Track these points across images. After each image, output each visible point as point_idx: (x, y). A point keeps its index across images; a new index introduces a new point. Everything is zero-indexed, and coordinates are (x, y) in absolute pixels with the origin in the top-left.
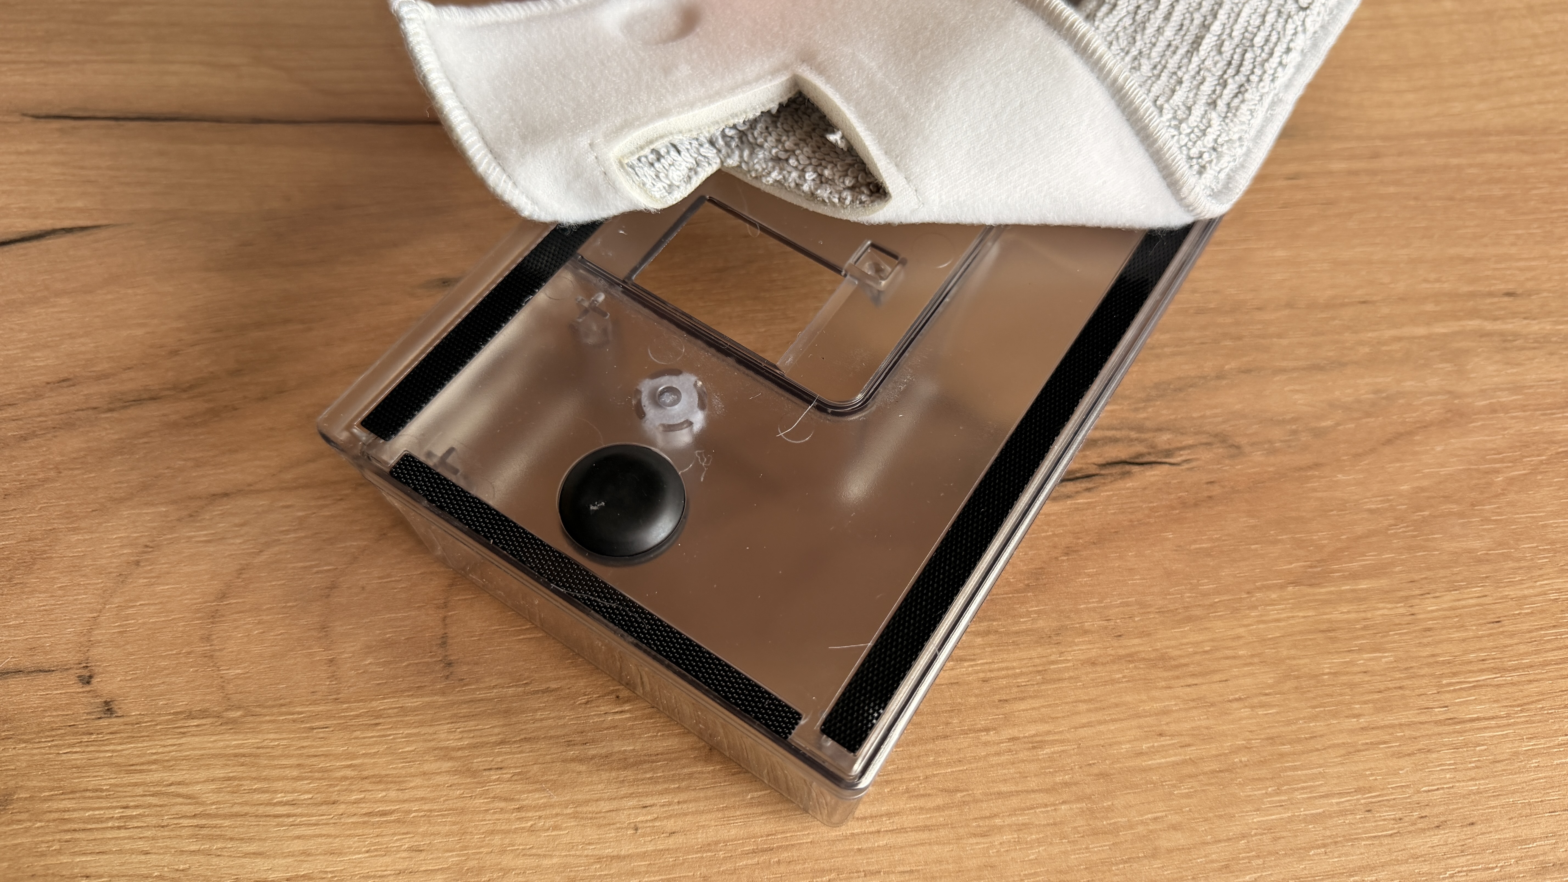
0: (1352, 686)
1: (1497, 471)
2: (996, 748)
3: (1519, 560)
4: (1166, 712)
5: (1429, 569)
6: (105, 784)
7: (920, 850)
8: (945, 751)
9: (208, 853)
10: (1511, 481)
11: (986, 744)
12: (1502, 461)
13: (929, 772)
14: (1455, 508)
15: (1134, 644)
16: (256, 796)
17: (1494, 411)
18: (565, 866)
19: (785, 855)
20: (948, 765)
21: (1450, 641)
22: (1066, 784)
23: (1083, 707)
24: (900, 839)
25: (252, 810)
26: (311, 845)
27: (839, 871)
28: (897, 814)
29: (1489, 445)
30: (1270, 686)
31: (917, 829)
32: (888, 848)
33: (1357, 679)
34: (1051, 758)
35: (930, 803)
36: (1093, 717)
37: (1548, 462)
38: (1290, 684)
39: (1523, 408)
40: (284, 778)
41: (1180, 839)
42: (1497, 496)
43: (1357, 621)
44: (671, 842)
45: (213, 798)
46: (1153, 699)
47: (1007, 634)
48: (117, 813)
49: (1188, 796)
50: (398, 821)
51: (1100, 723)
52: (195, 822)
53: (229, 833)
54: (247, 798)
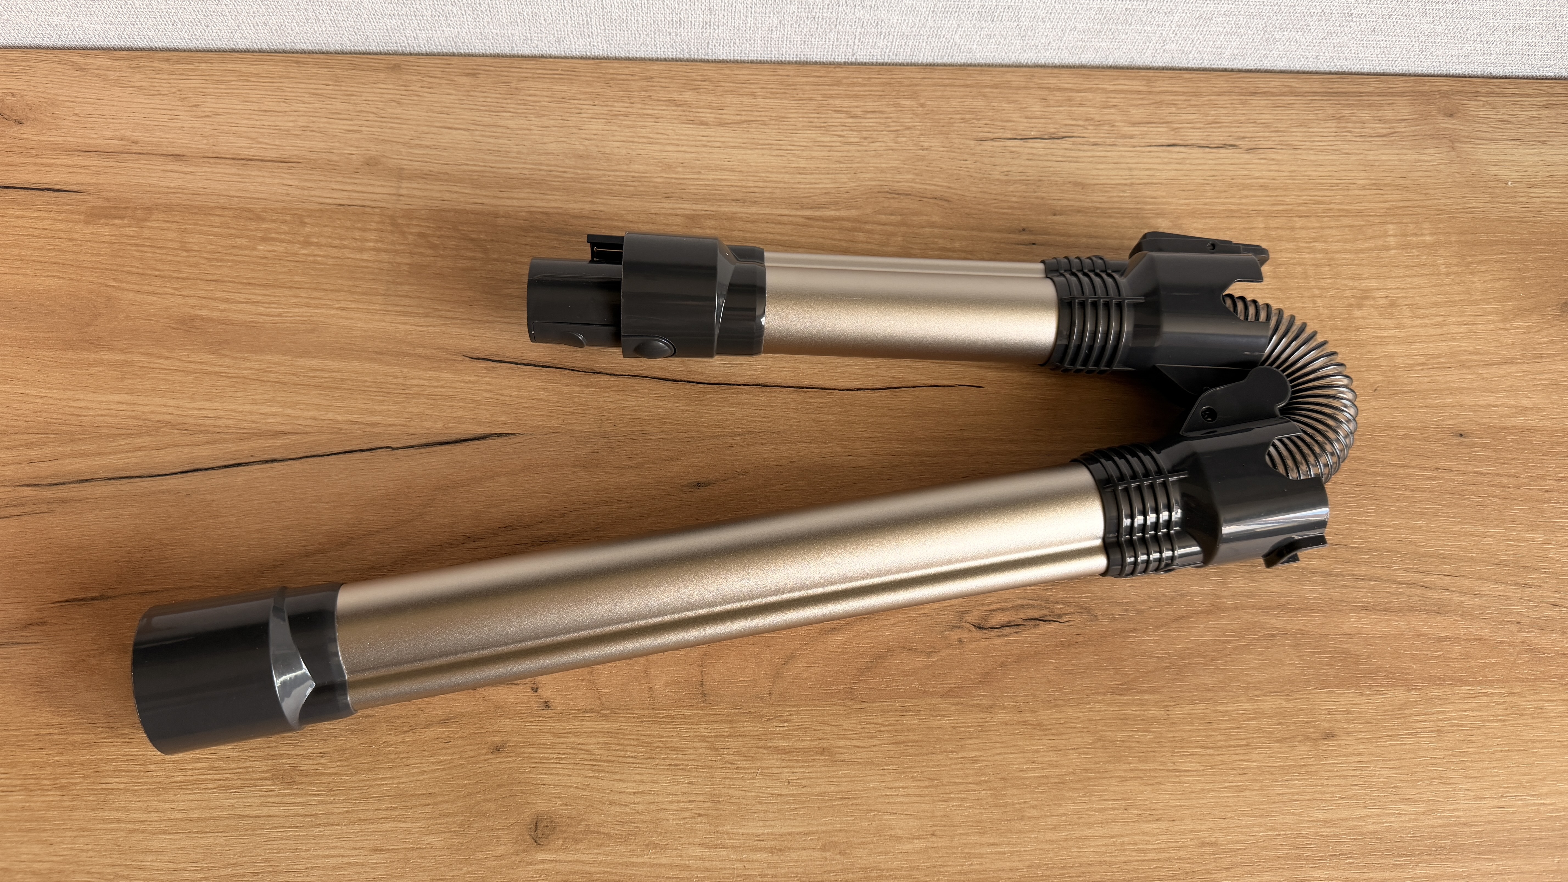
0: (1130, 748)
1: (1229, 642)
2: (955, 761)
3: (1229, 691)
4: (1037, 751)
5: (1181, 692)
6: (548, 742)
7: (916, 805)
8: (932, 760)
9: (597, 778)
10: (1236, 648)
11: (951, 759)
12: (1233, 636)
13: (923, 769)
14: (1202, 660)
15: (1027, 716)
16: (618, 753)
17: (1237, 608)
18: (757, 797)
19: (855, 801)
20: (932, 767)
21: (1184, 730)
22: (986, 781)
23: (999, 745)
24: (907, 799)
25: (617, 759)
26: (644, 778)
27: (879, 811)
28: (907, 787)
29: (1230, 627)
30: (1090, 744)
31: (915, 796)
32: (901, 803)
33: (1133, 745)
34: (980, 768)
35: (922, 784)
36: (1002, 751)
37: (1258, 639)
38: (1100, 744)
39: (1253, 607)
40: (630, 745)
41: (1035, 813)
42: (1226, 656)
43: (1139, 715)
44: (804, 790)
45: (599, 752)
46: (1033, 745)
47: (967, 705)
48: (555, 756)
49: (1041, 793)
50: (682, 769)
51: (1005, 754)
52: (591, 763)
53: (607, 770)
54: (614, 753)
